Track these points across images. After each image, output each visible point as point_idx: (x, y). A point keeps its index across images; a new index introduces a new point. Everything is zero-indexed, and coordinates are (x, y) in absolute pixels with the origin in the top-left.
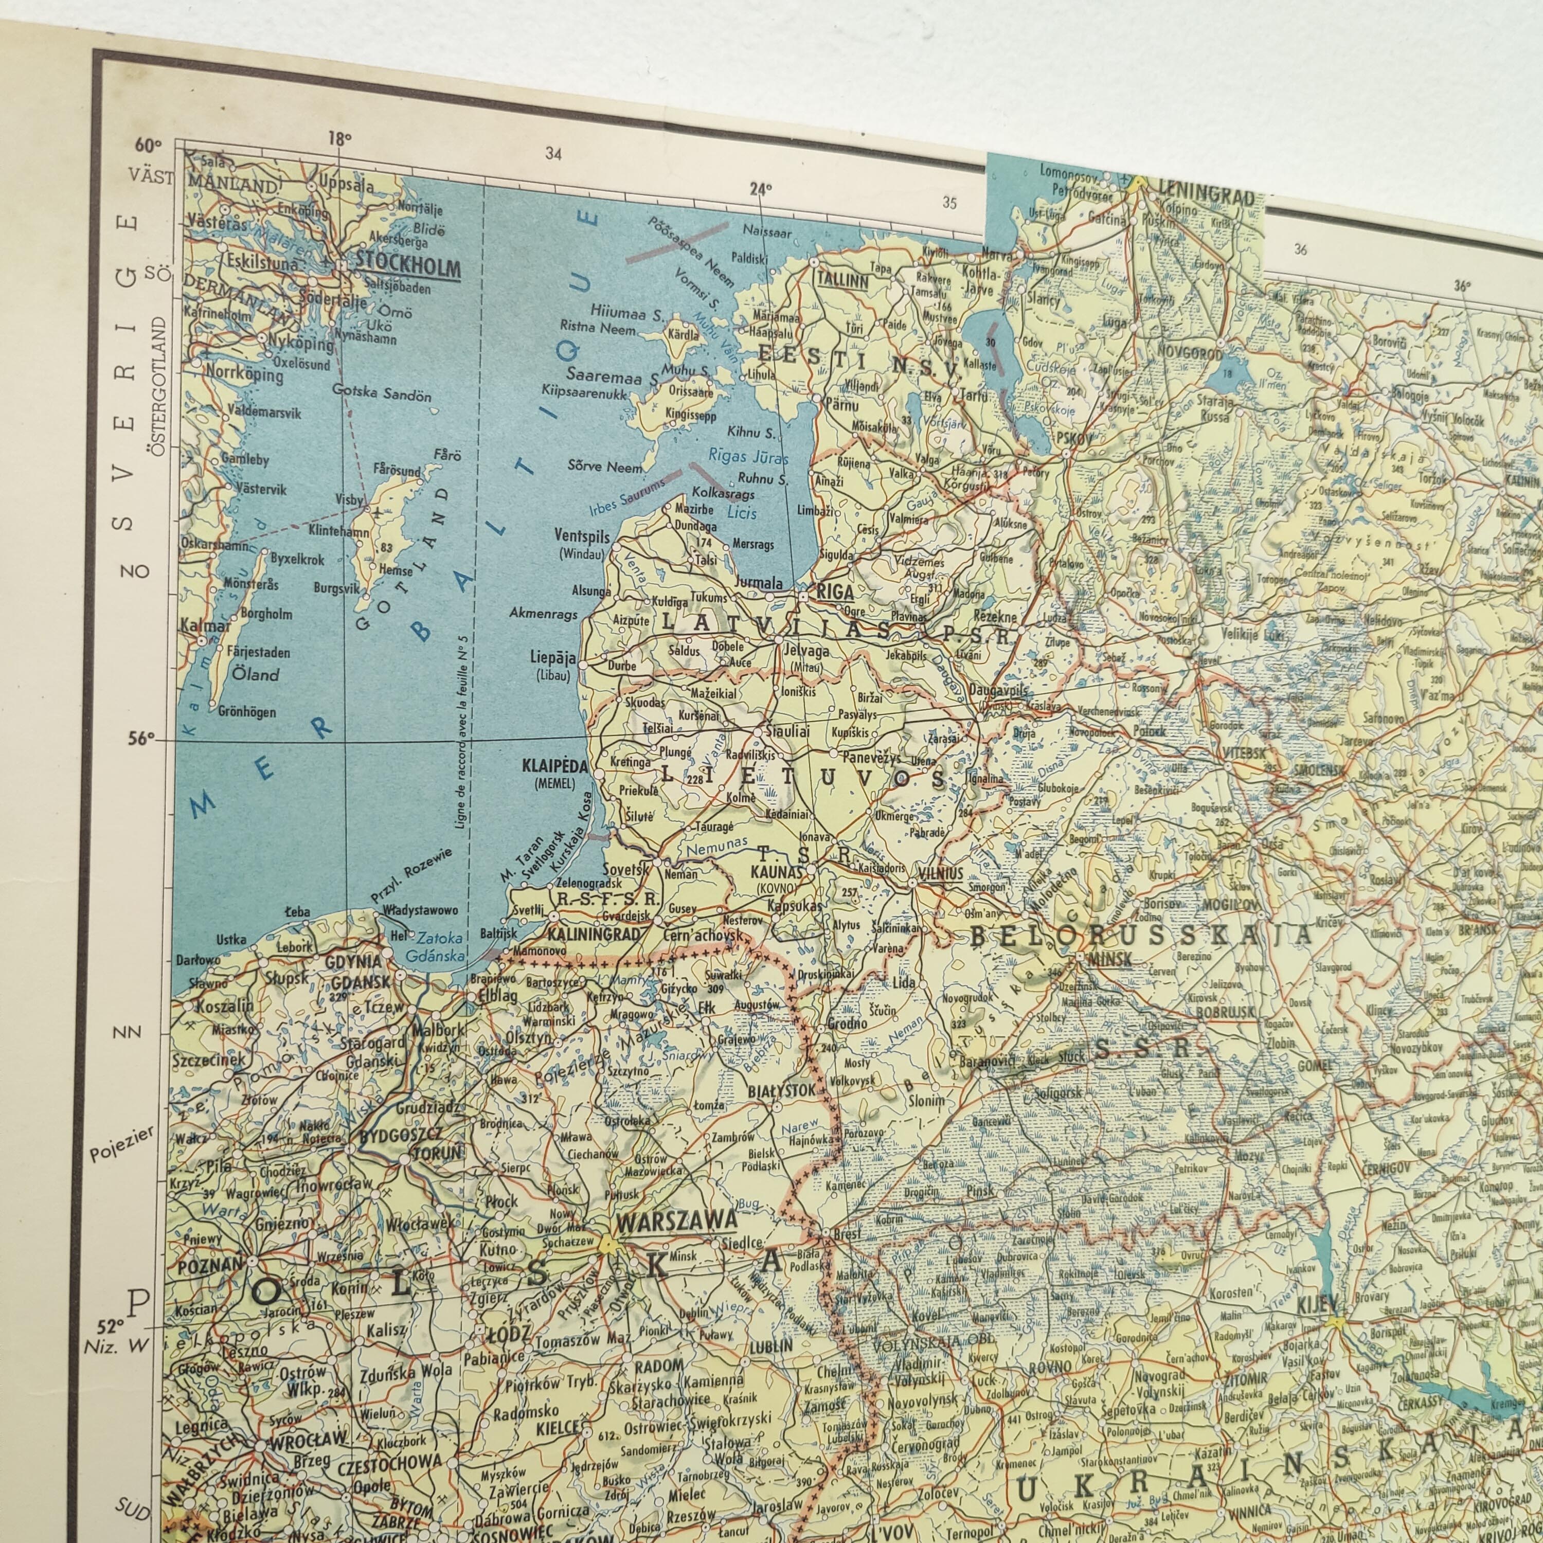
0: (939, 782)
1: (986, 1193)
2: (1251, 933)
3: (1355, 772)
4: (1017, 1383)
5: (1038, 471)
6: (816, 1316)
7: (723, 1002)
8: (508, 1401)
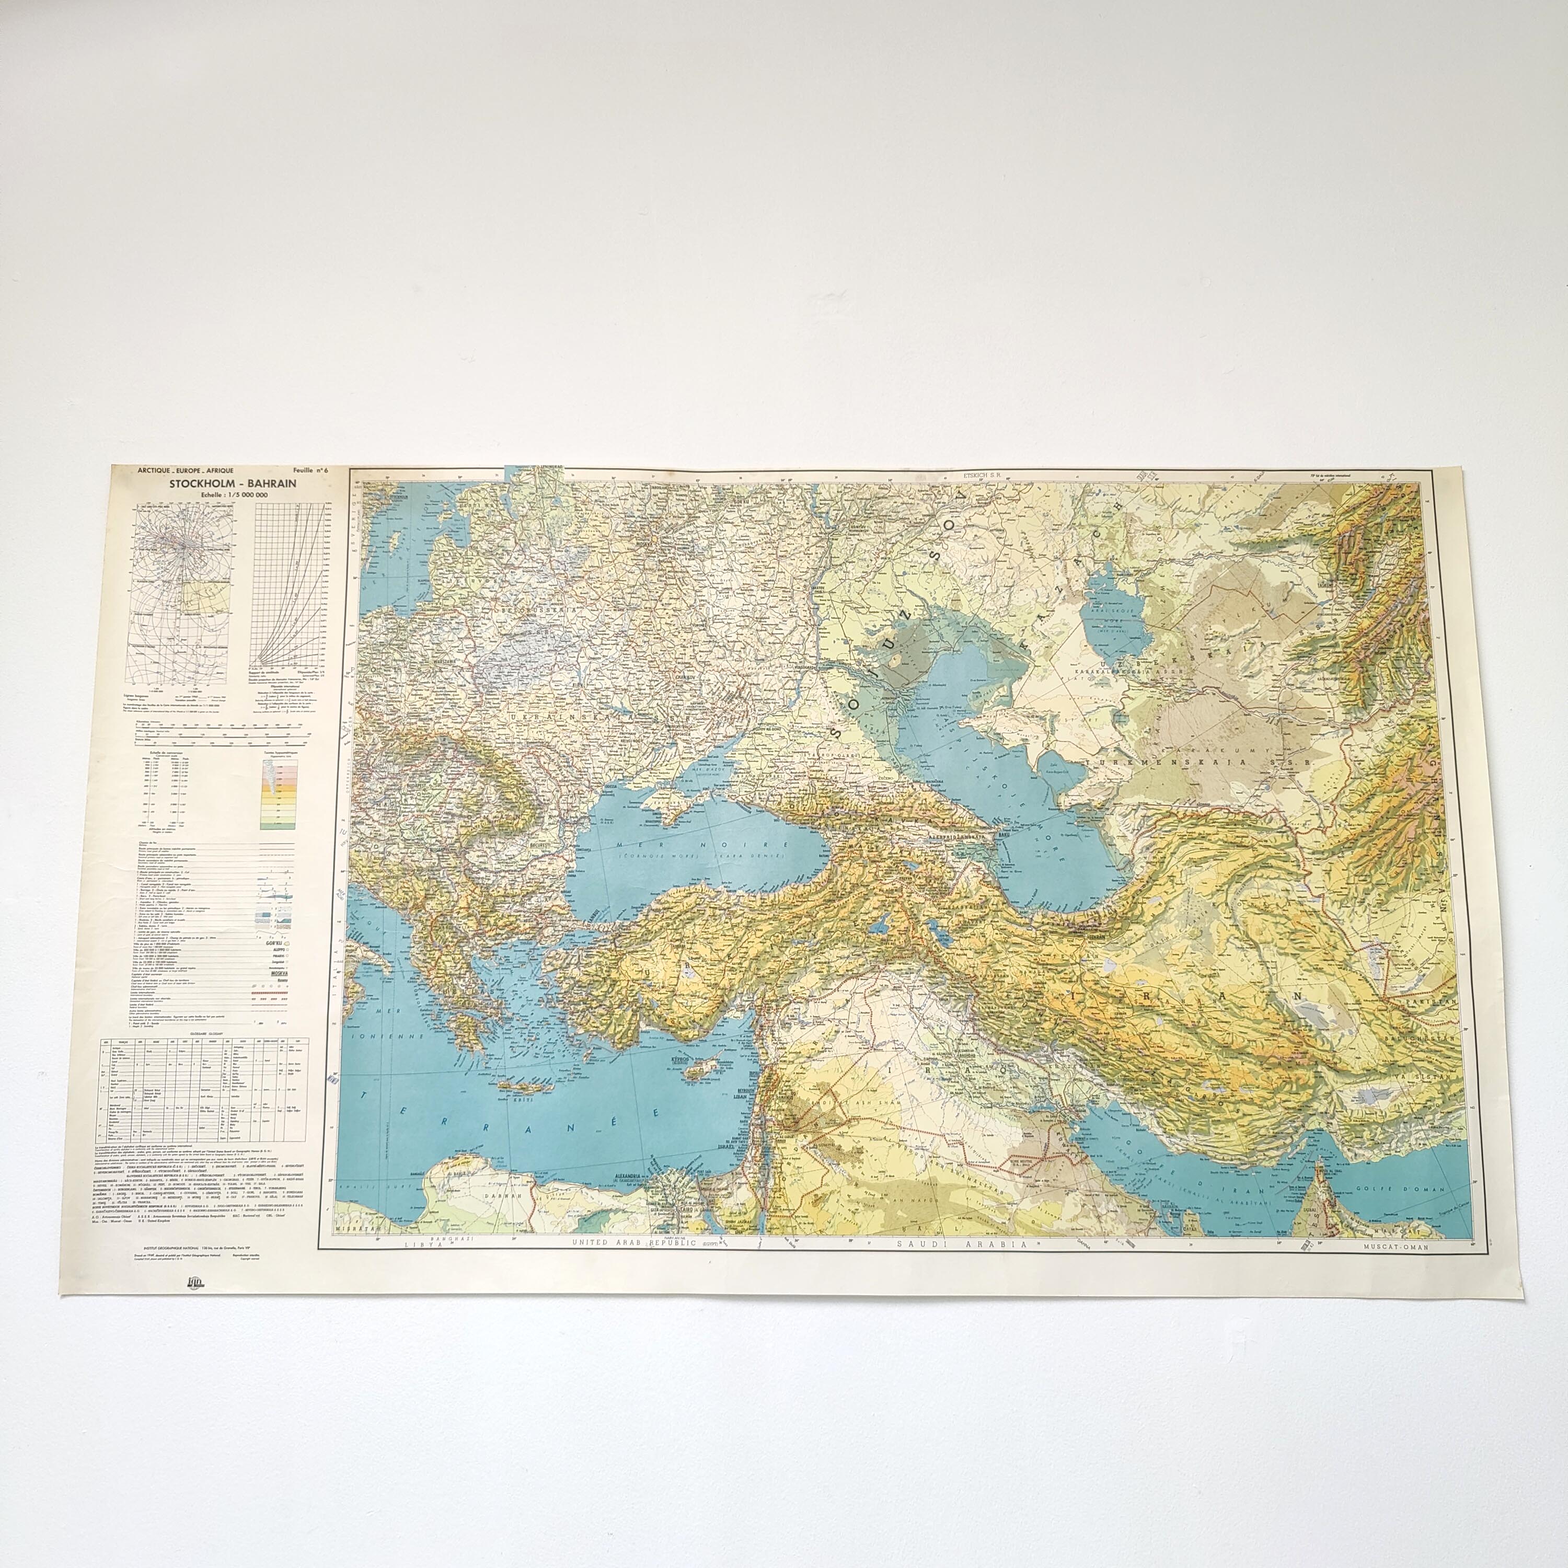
0: (495, 582)
1: (506, 660)
2: (561, 609)
3: (586, 577)
4: (511, 696)
5: (515, 523)
6: (471, 681)
7: (453, 622)
8: (414, 692)
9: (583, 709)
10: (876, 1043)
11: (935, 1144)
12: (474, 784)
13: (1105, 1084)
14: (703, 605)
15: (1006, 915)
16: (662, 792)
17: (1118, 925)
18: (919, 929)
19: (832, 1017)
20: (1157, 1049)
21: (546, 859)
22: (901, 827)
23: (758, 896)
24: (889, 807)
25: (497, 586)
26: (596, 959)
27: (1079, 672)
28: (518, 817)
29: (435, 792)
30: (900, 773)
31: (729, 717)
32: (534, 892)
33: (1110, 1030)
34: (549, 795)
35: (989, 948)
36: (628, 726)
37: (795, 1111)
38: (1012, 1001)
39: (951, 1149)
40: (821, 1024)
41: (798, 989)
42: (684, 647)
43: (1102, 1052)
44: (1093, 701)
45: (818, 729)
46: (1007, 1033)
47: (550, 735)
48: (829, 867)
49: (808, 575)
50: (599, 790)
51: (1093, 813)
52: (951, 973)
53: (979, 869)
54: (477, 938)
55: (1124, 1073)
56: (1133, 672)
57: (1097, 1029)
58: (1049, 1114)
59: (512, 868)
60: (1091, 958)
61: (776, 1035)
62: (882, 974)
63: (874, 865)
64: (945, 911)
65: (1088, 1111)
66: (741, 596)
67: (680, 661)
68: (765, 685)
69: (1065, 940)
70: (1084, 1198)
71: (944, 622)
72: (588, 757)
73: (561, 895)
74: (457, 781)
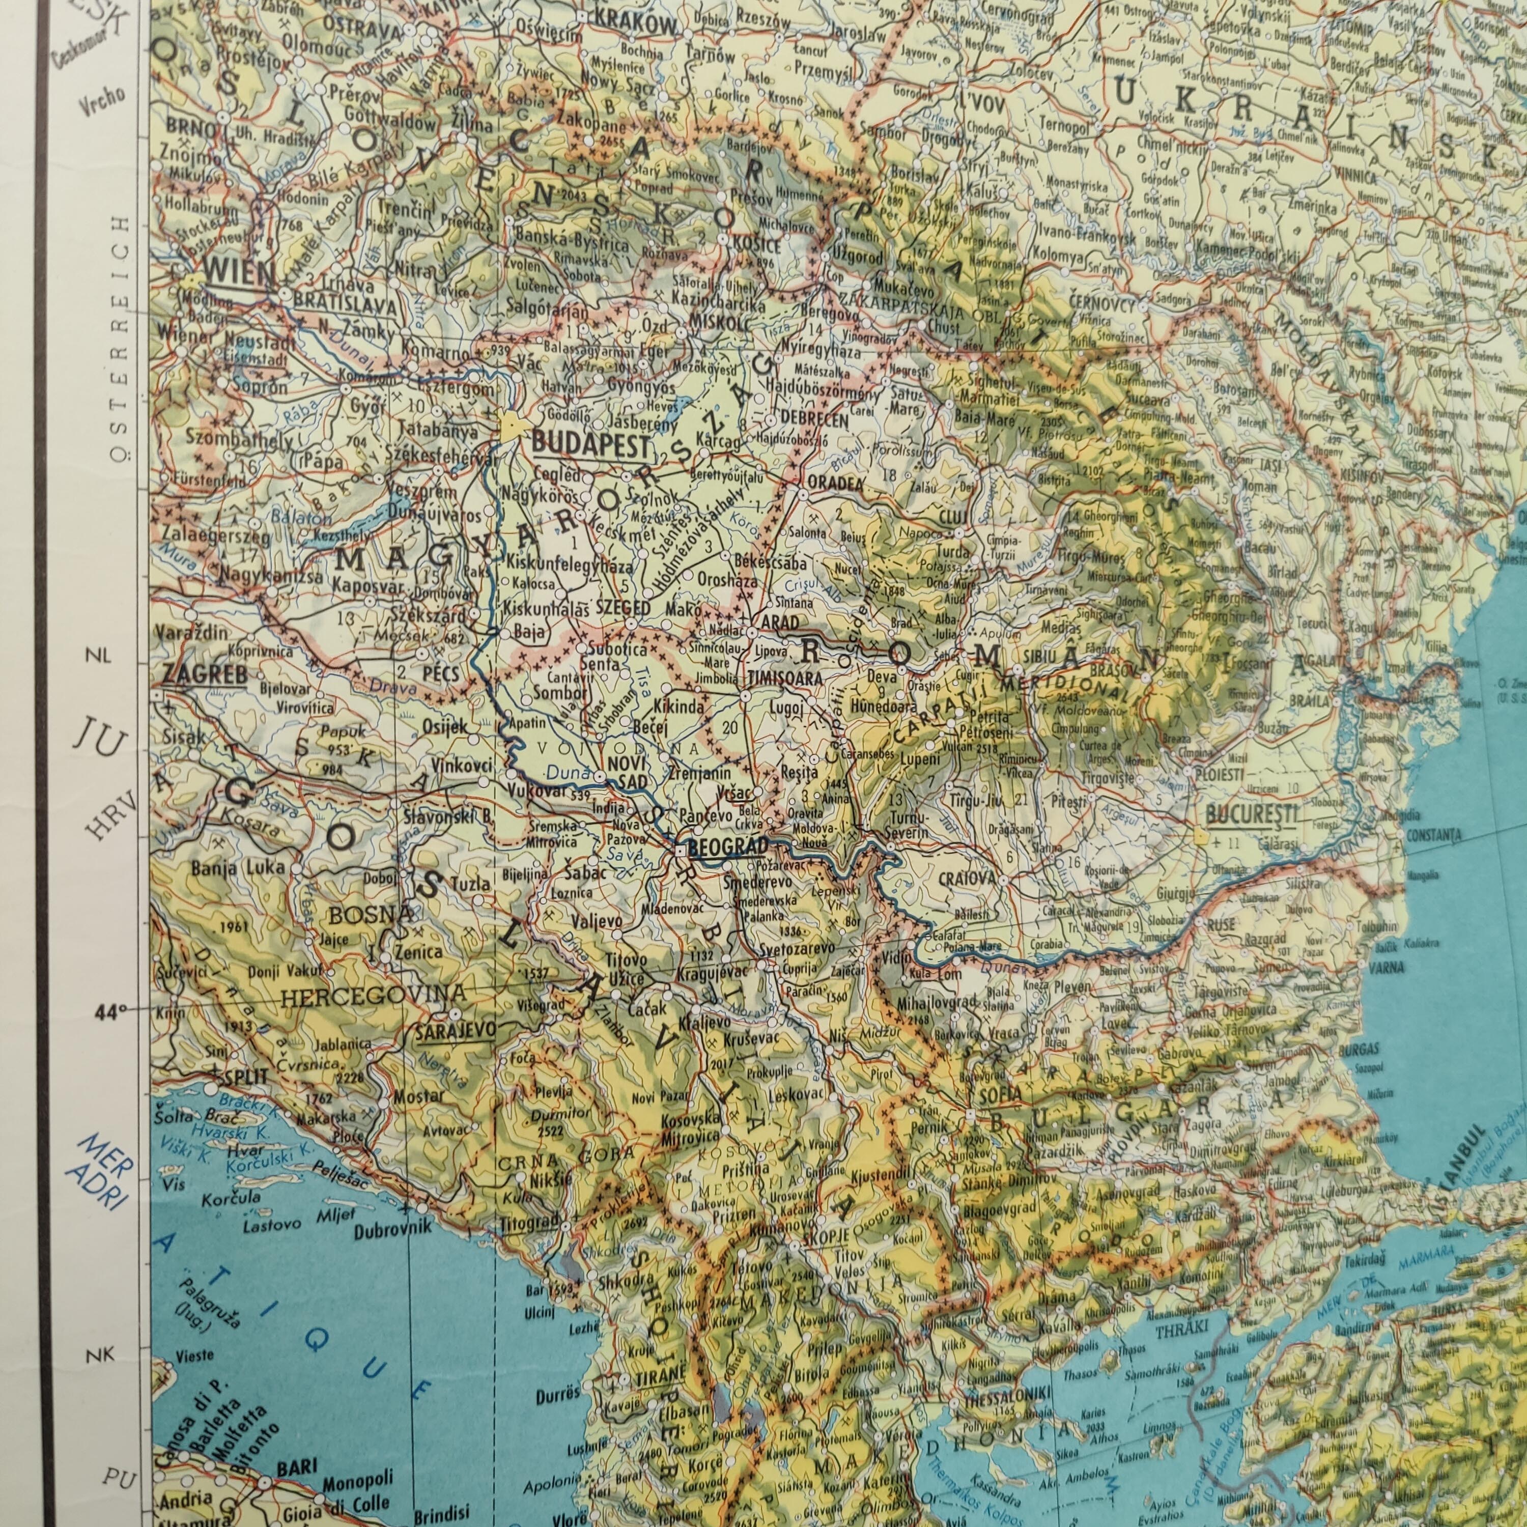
9: (1442, 101)
21: (1278, 886)
26: (1467, 1356)
28: (1151, 657)
29: (717, 490)
32: (1222, 1063)
34: (1297, 544)
47: (1304, 218)
50: (1495, 532)
54: (942, 1336)
59: (1118, 940)
72: (1458, 363)
73: (1340, 1066)
74: (830, 432)
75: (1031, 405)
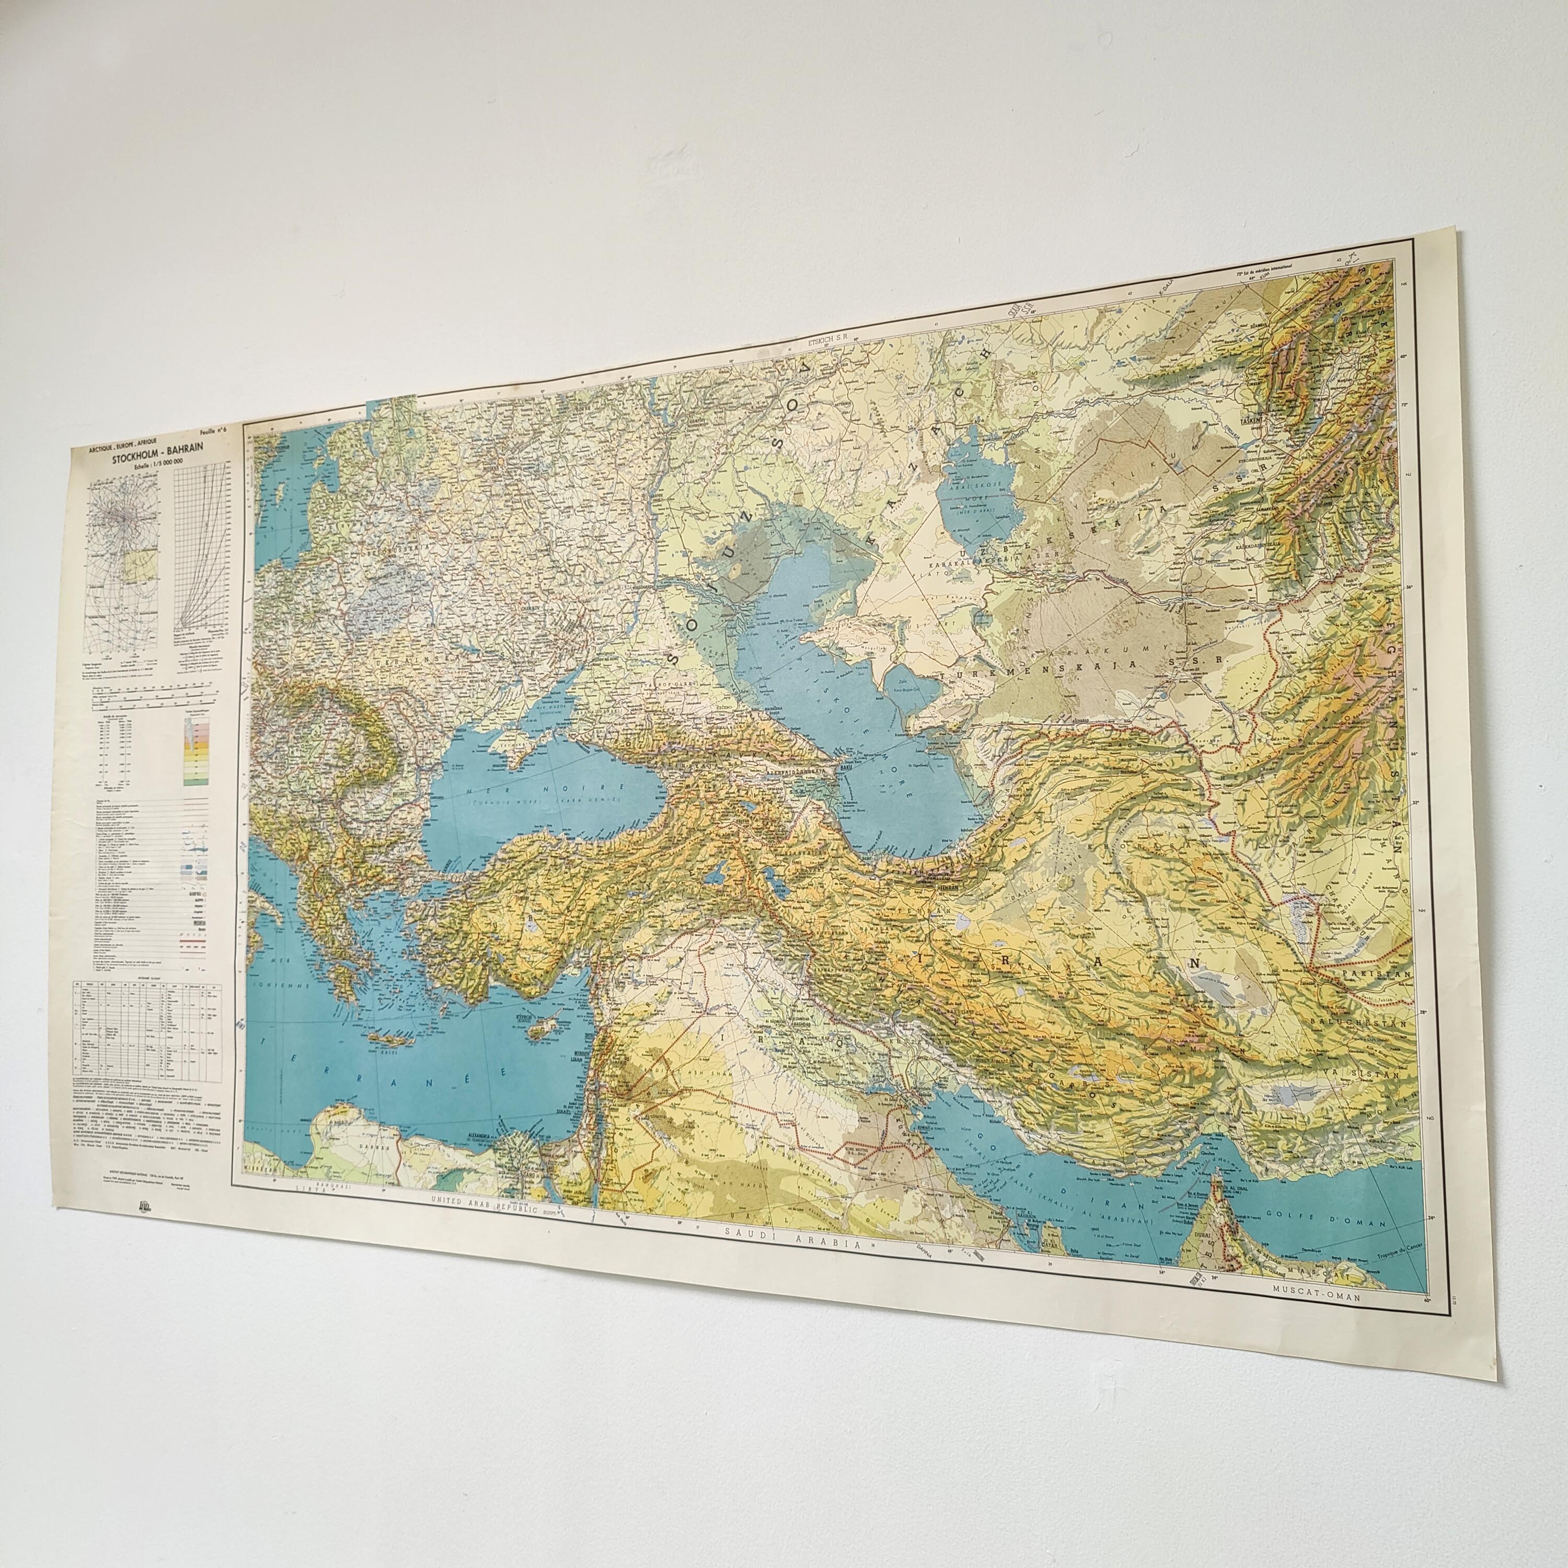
0: (361, 524)
1: (371, 605)
2: (416, 547)
3: (438, 511)
4: (377, 642)
5: (377, 461)
6: (343, 628)
7: (328, 570)
8: (299, 644)
9: (435, 650)
10: (710, 1006)
11: (765, 1123)
12: (347, 733)
13: (955, 1065)
14: (547, 528)
15: (847, 862)
16: (508, 733)
17: (974, 874)
18: (756, 879)
19: (665, 976)
20: (1017, 1025)
21: (405, 808)
22: (739, 763)
23: (595, 844)
24: (728, 740)
25: (363, 529)
26: (449, 911)
27: (934, 566)
28: (382, 765)
29: (317, 743)
30: (739, 700)
31: (570, 648)
32: (396, 842)
33: (962, 1000)
34: (407, 741)
35: (827, 901)
36: (476, 665)
37: (628, 1079)
38: (851, 962)
39: (783, 1130)
40: (654, 984)
41: (632, 946)
42: (529, 575)
43: (953, 1027)
44: (950, 600)
45: (655, 656)
46: (844, 999)
47: (408, 680)
48: (665, 810)
49: (647, 483)
50: (450, 734)
51: (947, 737)
52: (787, 929)
53: (819, 808)
54: (351, 889)
55: (977, 1052)
56: (999, 560)
57: (947, 999)
58: (888, 1097)
59: (378, 818)
60: (942, 913)
61: (611, 995)
62: (717, 929)
63: (711, 807)
64: (781, 858)
65: (934, 1095)
66: (581, 514)
67: (525, 591)
68: (604, 610)
69: (912, 891)
70: (925, 1197)
71: (786, 521)
72: (441, 701)
73: (418, 844)
74: (333, 731)
75: (363, 722)
